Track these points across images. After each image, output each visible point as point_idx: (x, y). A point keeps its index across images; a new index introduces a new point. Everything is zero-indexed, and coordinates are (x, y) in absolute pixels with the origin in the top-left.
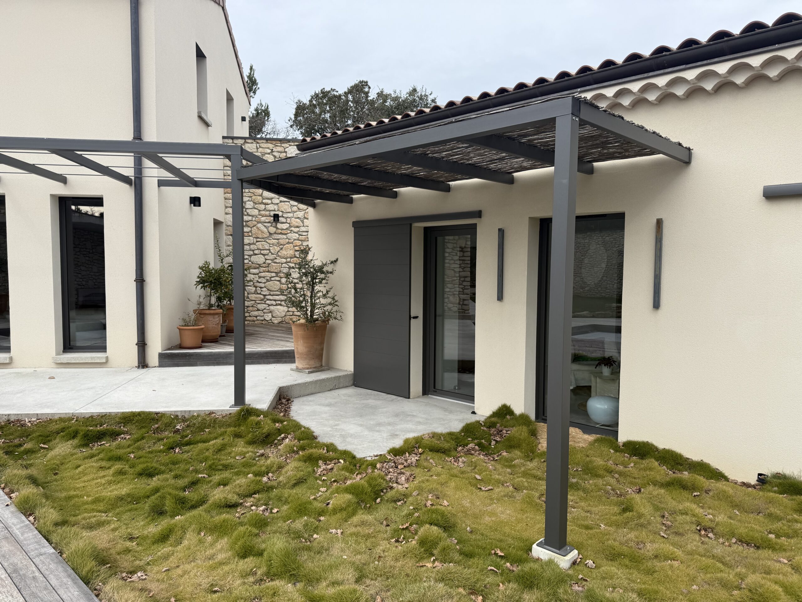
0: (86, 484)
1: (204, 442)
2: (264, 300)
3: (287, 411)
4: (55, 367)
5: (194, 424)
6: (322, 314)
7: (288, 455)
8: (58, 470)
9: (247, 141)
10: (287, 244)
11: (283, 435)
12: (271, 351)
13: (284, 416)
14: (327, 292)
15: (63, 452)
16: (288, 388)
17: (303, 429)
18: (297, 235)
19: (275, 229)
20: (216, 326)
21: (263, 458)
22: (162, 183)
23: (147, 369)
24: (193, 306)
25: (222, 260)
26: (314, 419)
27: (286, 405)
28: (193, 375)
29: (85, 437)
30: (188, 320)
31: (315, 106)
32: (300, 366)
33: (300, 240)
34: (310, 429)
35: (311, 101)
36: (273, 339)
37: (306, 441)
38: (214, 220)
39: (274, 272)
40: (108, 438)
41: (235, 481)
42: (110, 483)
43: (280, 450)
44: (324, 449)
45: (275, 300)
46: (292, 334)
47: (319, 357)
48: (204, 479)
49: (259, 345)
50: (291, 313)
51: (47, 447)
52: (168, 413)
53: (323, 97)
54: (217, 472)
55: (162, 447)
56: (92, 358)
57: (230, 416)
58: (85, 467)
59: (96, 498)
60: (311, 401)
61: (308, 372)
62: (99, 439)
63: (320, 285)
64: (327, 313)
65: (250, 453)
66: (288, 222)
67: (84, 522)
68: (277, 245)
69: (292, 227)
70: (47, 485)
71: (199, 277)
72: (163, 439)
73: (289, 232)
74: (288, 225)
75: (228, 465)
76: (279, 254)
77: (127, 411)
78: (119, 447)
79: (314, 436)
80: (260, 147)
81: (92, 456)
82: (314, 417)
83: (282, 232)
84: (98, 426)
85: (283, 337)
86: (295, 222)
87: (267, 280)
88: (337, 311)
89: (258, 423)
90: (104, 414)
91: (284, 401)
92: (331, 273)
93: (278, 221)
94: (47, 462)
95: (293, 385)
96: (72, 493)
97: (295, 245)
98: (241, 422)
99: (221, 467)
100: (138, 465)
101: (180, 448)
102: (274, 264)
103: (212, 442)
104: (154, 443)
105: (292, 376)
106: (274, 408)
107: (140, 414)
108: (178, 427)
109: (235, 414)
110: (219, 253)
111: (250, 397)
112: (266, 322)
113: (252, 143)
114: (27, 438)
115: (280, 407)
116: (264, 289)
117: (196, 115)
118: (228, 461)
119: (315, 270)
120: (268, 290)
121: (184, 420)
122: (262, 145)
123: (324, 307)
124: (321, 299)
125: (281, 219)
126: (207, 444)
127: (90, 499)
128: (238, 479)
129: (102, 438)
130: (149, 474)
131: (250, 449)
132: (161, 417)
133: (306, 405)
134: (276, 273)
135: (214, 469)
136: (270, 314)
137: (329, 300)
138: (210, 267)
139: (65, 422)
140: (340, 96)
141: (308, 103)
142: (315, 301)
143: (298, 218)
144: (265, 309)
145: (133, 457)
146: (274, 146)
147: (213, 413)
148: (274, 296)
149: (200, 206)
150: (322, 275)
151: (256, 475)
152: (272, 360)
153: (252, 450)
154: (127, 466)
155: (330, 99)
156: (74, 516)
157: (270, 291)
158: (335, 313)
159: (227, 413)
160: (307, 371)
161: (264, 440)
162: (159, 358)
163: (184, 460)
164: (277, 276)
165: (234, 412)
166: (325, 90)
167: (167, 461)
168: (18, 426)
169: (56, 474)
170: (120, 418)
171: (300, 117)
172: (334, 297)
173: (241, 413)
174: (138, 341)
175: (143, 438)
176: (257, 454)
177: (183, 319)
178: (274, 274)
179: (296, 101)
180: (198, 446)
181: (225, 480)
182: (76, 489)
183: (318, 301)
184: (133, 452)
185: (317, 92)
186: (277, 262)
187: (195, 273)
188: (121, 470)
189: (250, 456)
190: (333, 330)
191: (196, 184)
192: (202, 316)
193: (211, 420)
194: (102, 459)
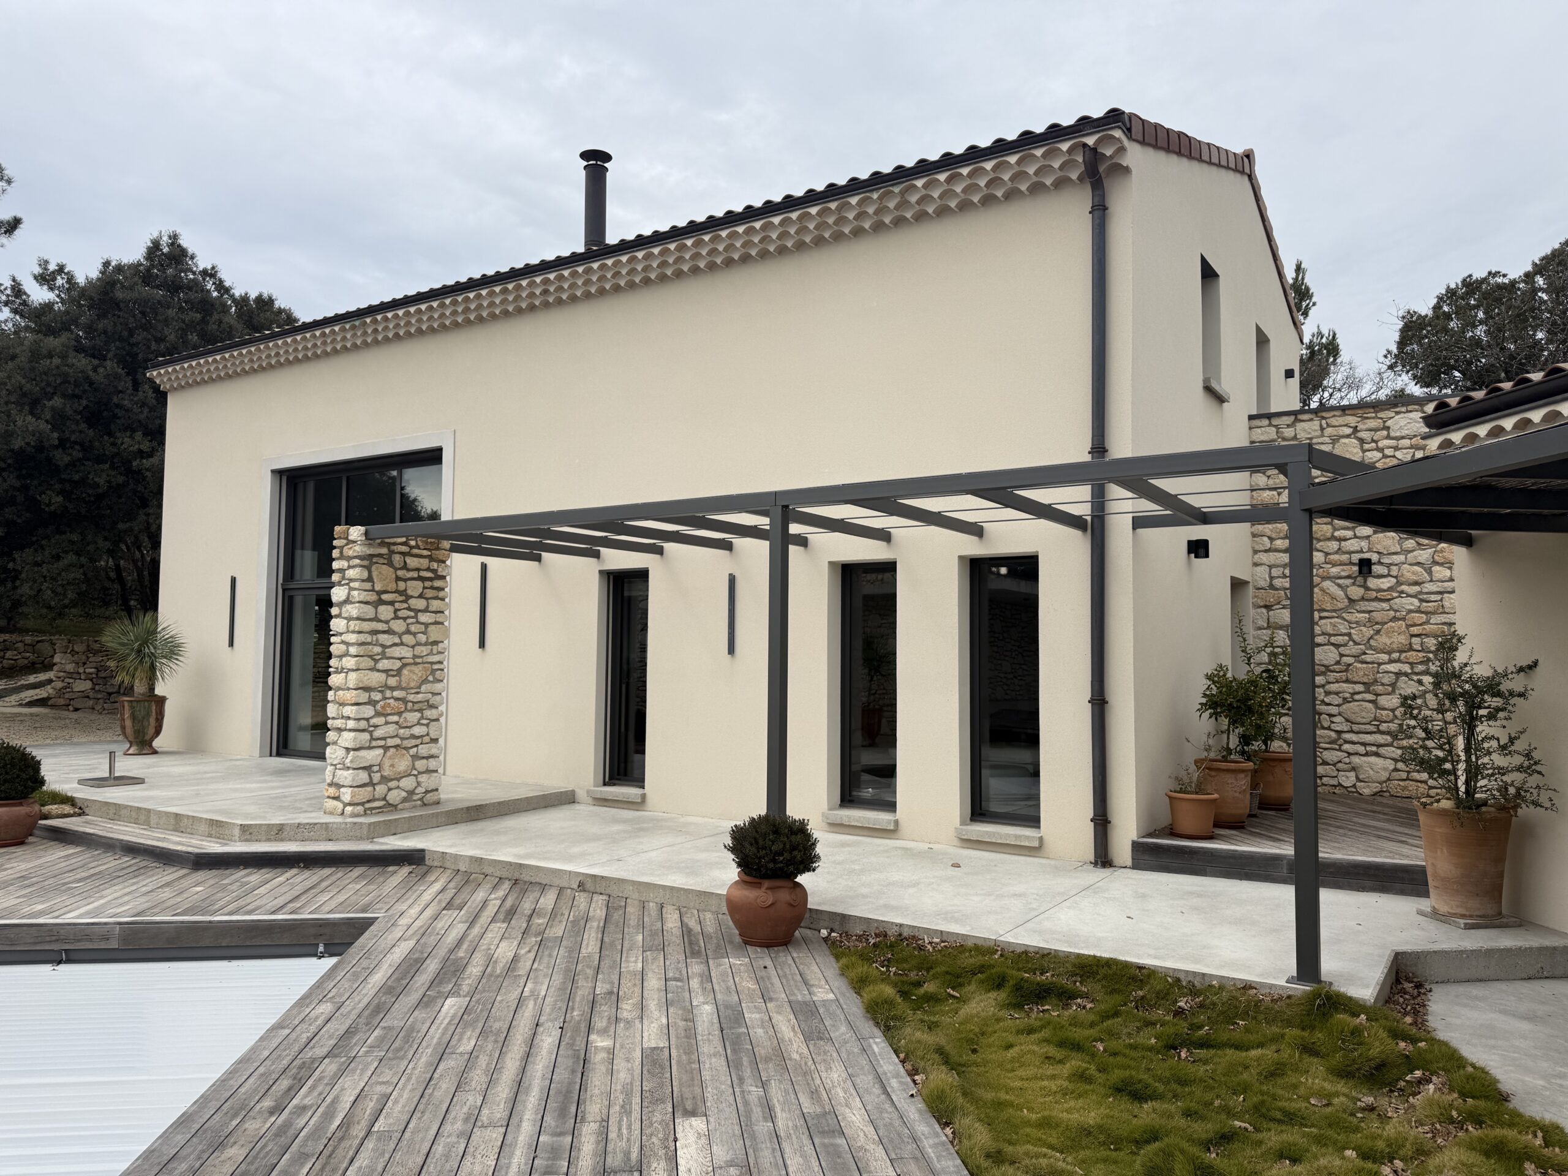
0: (1026, 1084)
1: (1238, 1047)
2: (1337, 742)
3: (1419, 1012)
4: (959, 845)
5: (1214, 1004)
6: (1499, 790)
7: (1438, 1126)
8: (977, 1045)
9: (1300, 417)
10: (1391, 620)
11: (1418, 1073)
12: (1365, 862)
13: (1415, 1023)
14: (1512, 740)
15: (983, 1011)
16: (1417, 956)
17: (1470, 1069)
18: (1416, 602)
19: (1361, 591)
20: (1241, 796)
21: (1374, 1116)
22: (1140, 522)
23: (1111, 869)
24: (1192, 753)
25: (1249, 659)
26: (1494, 1047)
27: (1414, 998)
28: (1199, 896)
29: (1017, 990)
30: (1186, 779)
31: (1448, 317)
32: (1443, 908)
33: (1422, 612)
34: (1487, 1073)
35: (1437, 308)
36: (1368, 834)
37: (1481, 1103)
38: (1232, 578)
39: (1359, 683)
40: (1054, 1001)
41: (1316, 1158)
42: (1065, 1093)
43: (1413, 1106)
44: (1535, 1136)
45: (1364, 744)
46: (1417, 827)
47: (1494, 892)
48: (1247, 1134)
49: (1336, 845)
50: (1404, 775)
51: (958, 995)
52: (1160, 970)
53: (1467, 293)
54: (1271, 1125)
55: (1153, 1041)
56: (1017, 837)
57: (1288, 1001)
58: (1022, 1050)
59: (1044, 1118)
60: (1477, 998)
61: (1466, 924)
62: (1039, 998)
63: (1490, 723)
64: (1512, 790)
65: (1342, 1099)
66: (1394, 573)
67: (1027, 1161)
68: (1368, 624)
69: (1402, 584)
70: (963, 1069)
71: (1205, 695)
72: (1154, 1024)
73: (1395, 595)
74: (1394, 580)
75: (1294, 1114)
76: (1372, 642)
77: (1086, 953)
78: (1074, 1022)
79: (1500, 1093)
80: (1328, 425)
81: (1030, 1031)
82: (1492, 1042)
83: (1379, 595)
84: (1038, 973)
85: (1388, 830)
86: (1410, 572)
87: (1345, 699)
88: (1538, 787)
89: (1356, 1032)
90: (1045, 952)
91: (1408, 986)
92: (1521, 695)
93: (1370, 571)
94: (961, 1024)
95: (1429, 953)
96: (1003, 1096)
97: (1410, 623)
98: (1315, 1019)
99: (1278, 1115)
100: (1113, 1068)
101: (1188, 1051)
102: (1359, 665)
103: (1253, 1053)
104: (1137, 1027)
105: (1423, 929)
106: (1386, 1002)
107: (1109, 963)
108: (1181, 1004)
109: (1299, 999)
110: (1243, 645)
111: (1329, 964)
112: (1343, 791)
113: (1311, 420)
114: (928, 973)
115: (1401, 1000)
116: (1337, 719)
117: (1201, 385)
118: (1293, 1104)
119: (1475, 686)
120: (1347, 720)
121: (1193, 991)
122: (1334, 421)
123: (1503, 774)
124: (1495, 756)
125: (1376, 569)
126: (1244, 1054)
127: (1034, 1116)
128: (1324, 1155)
129: (1045, 997)
130: (1136, 1093)
131: (1341, 1086)
132: (1149, 976)
133: (1465, 1006)
134: (1364, 683)
135: (1264, 1116)
136: (1353, 774)
137: (1518, 760)
138: (1227, 676)
139: (984, 955)
140: (1513, 283)
141: (1430, 313)
142: (1477, 759)
143: (1418, 564)
144: (1340, 762)
145: (1102, 1049)
146: (1359, 419)
147: (1251, 987)
148: (1361, 736)
149: (1207, 556)
150: (1495, 699)
151: (1364, 1155)
152: (1368, 883)
153: (1345, 1090)
154: (1093, 1067)
155: (1486, 295)
156: (1010, 1143)
157: (1352, 723)
158: (1535, 792)
159: (1281, 992)
160: (1462, 921)
161: (1372, 1074)
162: (1132, 850)
163: (1201, 1080)
164: (1367, 691)
165: (1299, 994)
166: (1474, 278)
167: (1168, 1074)
168: (914, 948)
169: (974, 1051)
170: (1074, 965)
171: (1412, 344)
172: (1530, 751)
173: (1315, 1000)
174: (1095, 815)
175: (1116, 1014)
176: (1359, 1103)
177: (1177, 778)
178: (1359, 688)
179: (1401, 314)
180: (1226, 1055)
181: (1293, 1148)
182: (1009, 1090)
183: (1486, 760)
184: (1102, 1040)
185: (1453, 286)
186: (1368, 660)
187: (1198, 688)
188: (1083, 1073)
189: (1342, 1104)
190: (1528, 831)
191: (1205, 518)
192: (1213, 773)
193: (1249, 1001)
194: (1047, 1041)
